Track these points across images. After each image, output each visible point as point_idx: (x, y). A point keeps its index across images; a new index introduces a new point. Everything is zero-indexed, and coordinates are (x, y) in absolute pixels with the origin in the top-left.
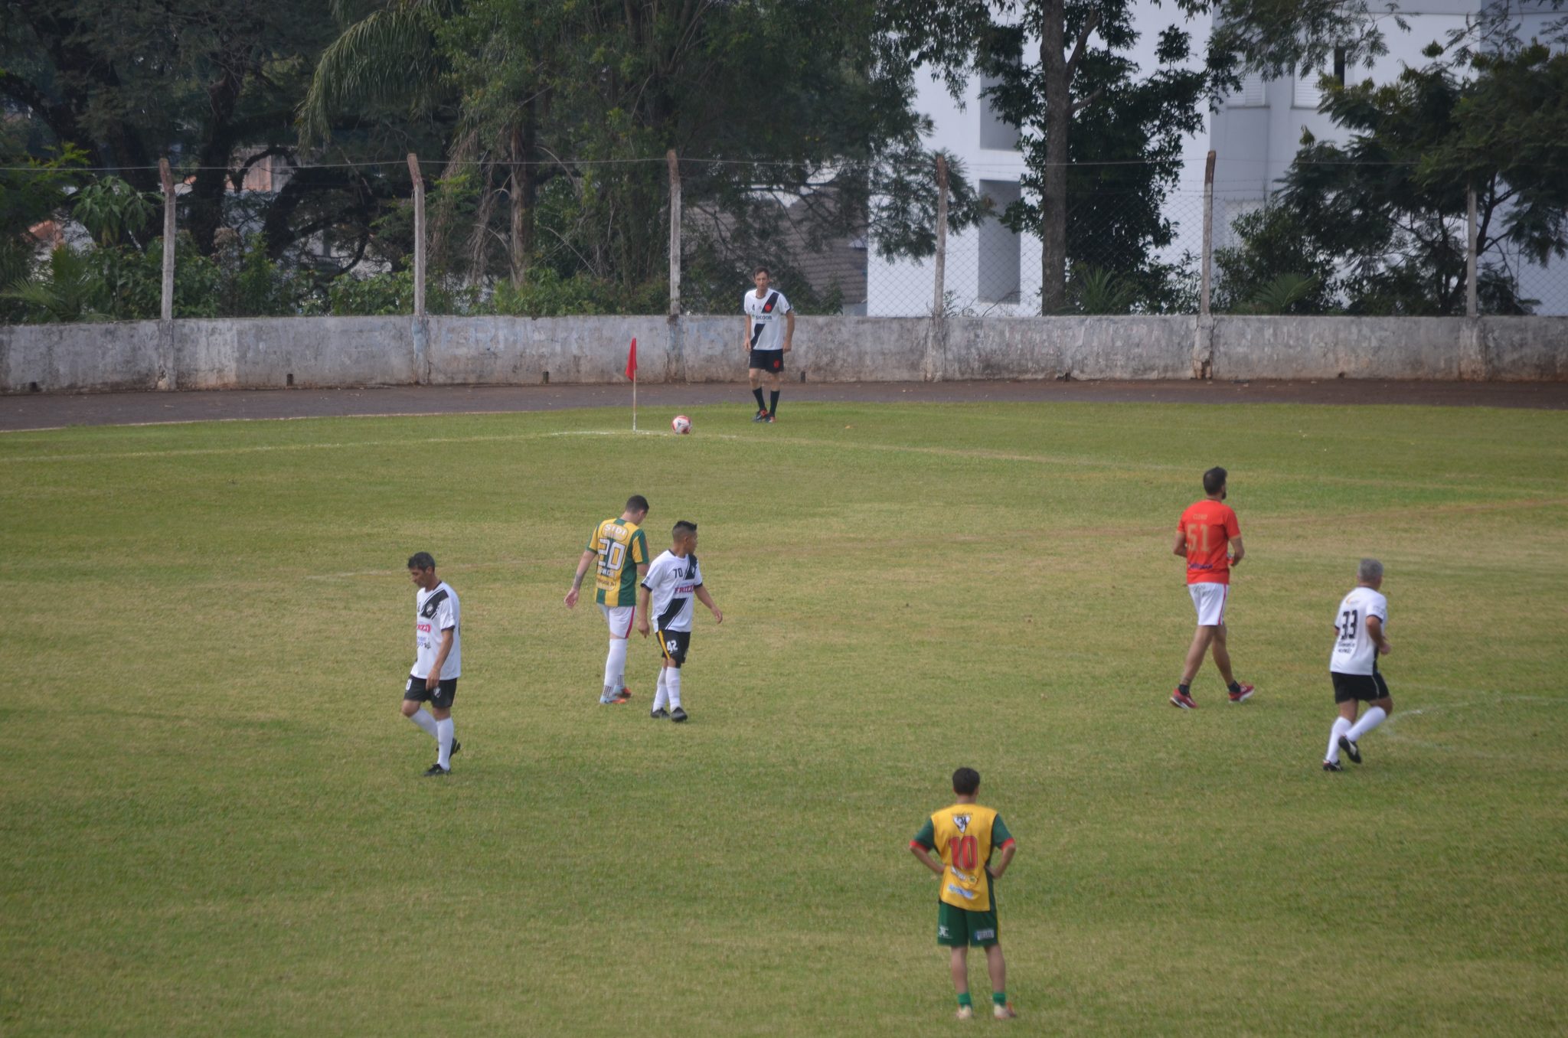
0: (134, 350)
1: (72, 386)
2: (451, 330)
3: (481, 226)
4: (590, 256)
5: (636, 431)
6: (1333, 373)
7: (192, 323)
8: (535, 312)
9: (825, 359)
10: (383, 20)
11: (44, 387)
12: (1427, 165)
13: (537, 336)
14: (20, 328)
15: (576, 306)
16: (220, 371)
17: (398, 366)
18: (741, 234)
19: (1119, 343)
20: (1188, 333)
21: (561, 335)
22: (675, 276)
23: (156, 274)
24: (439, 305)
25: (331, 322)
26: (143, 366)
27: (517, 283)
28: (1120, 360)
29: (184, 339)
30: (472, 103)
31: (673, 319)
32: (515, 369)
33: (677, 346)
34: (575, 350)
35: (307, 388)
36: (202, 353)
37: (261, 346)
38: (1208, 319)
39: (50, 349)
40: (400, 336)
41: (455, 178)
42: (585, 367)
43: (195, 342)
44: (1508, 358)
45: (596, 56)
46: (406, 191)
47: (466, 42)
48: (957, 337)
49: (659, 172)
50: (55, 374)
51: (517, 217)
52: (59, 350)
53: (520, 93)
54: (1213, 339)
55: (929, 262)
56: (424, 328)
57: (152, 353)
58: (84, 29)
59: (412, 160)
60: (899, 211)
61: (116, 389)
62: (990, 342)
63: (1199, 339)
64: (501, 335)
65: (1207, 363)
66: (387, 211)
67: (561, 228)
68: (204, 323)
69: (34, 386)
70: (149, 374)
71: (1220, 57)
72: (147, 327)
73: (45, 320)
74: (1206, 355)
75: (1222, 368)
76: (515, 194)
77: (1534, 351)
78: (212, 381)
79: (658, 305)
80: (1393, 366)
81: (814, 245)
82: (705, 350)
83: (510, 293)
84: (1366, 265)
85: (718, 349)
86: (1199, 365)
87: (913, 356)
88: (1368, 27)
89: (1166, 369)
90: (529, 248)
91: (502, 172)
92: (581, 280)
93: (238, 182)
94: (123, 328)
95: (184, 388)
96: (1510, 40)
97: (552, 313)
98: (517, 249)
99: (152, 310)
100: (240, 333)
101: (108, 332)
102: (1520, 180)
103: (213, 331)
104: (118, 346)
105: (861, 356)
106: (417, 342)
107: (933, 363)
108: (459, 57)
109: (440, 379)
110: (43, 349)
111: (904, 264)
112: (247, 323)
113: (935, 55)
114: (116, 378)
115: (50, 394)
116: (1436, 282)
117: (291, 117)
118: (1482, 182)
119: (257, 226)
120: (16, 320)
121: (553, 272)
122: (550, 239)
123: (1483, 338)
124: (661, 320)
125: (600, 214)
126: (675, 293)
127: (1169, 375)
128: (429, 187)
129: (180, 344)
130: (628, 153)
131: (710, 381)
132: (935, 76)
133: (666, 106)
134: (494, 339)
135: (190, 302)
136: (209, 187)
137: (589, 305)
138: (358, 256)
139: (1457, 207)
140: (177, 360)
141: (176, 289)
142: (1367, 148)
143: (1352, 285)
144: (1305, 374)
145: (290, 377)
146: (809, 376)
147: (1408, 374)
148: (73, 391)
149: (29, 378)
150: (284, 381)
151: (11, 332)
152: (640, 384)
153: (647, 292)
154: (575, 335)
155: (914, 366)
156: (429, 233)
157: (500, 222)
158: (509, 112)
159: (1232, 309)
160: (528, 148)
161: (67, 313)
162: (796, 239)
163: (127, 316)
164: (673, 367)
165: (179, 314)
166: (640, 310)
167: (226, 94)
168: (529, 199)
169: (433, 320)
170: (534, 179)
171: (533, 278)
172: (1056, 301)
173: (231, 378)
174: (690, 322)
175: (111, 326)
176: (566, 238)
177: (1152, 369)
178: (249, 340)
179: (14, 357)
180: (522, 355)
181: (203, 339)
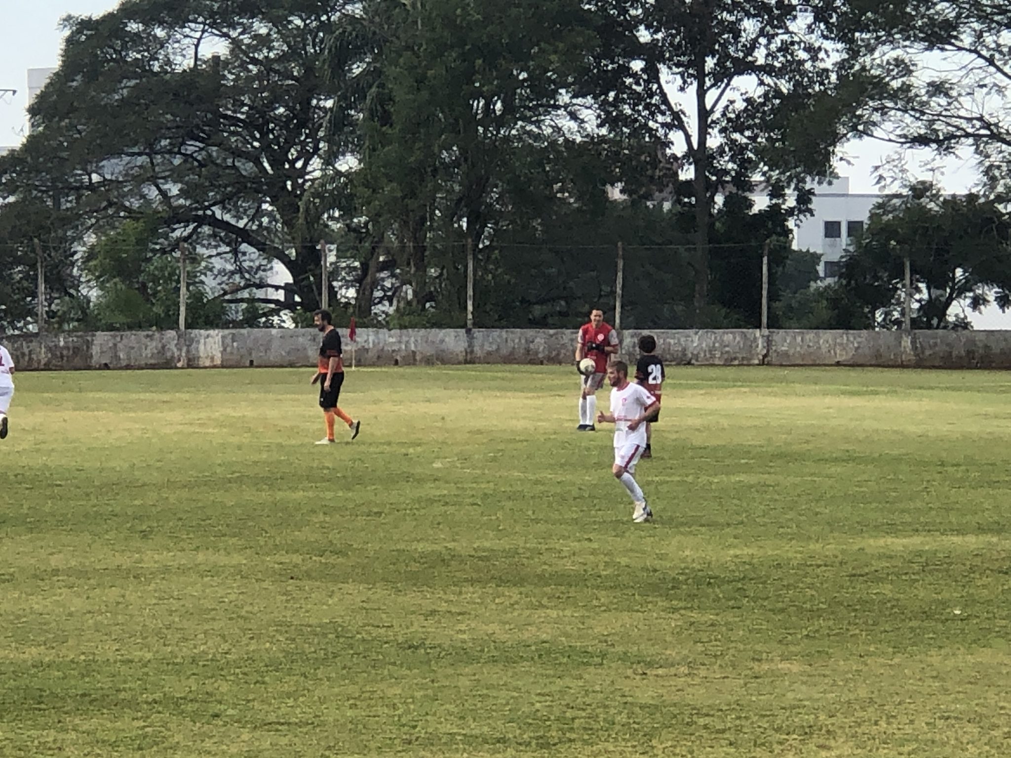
0: (163, 347)
1: (129, 365)
7: (196, 332)
9: (555, 353)
11: (113, 365)
13: (391, 340)
14: (98, 333)
16: (212, 357)
17: (312, 356)
19: (717, 345)
20: (754, 340)
21: (403, 340)
22: (470, 307)
25: (275, 332)
26: (169, 354)
28: (718, 354)
29: (193, 340)
31: (469, 331)
32: (379, 357)
33: (471, 345)
34: (413, 348)
35: (261, 368)
36: (202, 347)
37: (235, 344)
38: (766, 332)
39: (115, 345)
40: (315, 338)
42: (417, 357)
43: (198, 342)
48: (628, 341)
50: (119, 357)
52: (120, 346)
54: (768, 343)
57: (173, 347)
61: (154, 367)
63: (760, 343)
64: (370, 339)
65: (767, 357)
68: (202, 331)
69: (107, 365)
70: (173, 359)
72: (172, 333)
74: (765, 351)
75: (775, 360)
78: (208, 362)
79: (461, 323)
82: (488, 348)
85: (493, 348)
86: (761, 356)
89: (744, 360)
94: (157, 334)
95: (192, 365)
99: (174, 325)
100: (223, 337)
101: (148, 336)
103: (208, 336)
104: (154, 344)
110: (112, 345)
112: (226, 332)
114: (154, 361)
123: (914, 341)
124: (462, 332)
126: (469, 316)
127: (745, 363)
129: (189, 342)
134: (367, 341)
140: (188, 351)
145: (252, 362)
148: (130, 369)
150: (248, 363)
151: (94, 335)
154: (413, 339)
163: (160, 327)
164: (467, 357)
165: (188, 326)
166: (449, 325)
173: (219, 361)
174: (478, 333)
175: (150, 333)
177: (735, 359)
178: (228, 341)
179: (95, 350)
180: (382, 350)
181: (202, 341)
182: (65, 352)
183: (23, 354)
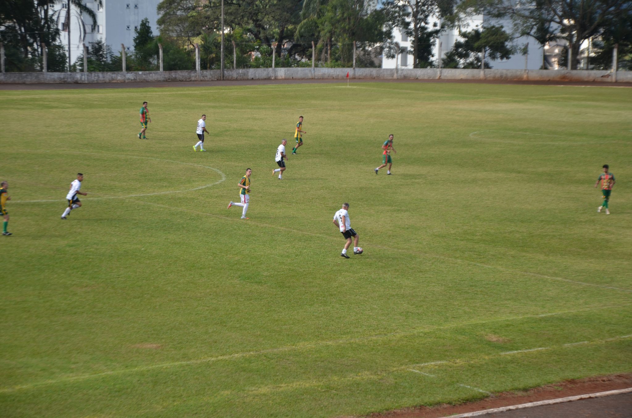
0: (268, 73)
1: (258, 78)
2: (318, 70)
3: (323, 53)
4: (341, 58)
5: (348, 87)
6: (460, 78)
7: (277, 69)
8: (332, 67)
9: (378, 75)
10: (308, 20)
11: (254, 79)
12: (476, 45)
13: (332, 71)
14: (250, 69)
15: (338, 66)
16: (282, 76)
17: (310, 76)
18: (364, 55)
19: (426, 73)
20: (437, 72)
21: (336, 71)
22: (354, 62)
23: (272, 61)
24: (316, 66)
25: (299, 69)
26: (270, 75)
27: (329, 62)
28: (426, 76)
29: (276, 71)
30: (322, 33)
31: (354, 68)
32: (328, 76)
33: (355, 73)
34: (338, 73)
35: (295, 79)
36: (279, 73)
37: (288, 72)
38: (440, 69)
39: (255, 73)
40: (310, 71)
41: (319, 45)
42: (340, 76)
43: (278, 71)
44: (488, 76)
45: (342, 26)
46: (311, 48)
47: (321, 23)
48: (400, 72)
49: (352, 45)
50: (256, 76)
51: (329, 52)
52: (257, 73)
53: (330, 32)
54: (441, 73)
55: (395, 60)
56: (314, 70)
57: (271, 73)
58: (260, 21)
59: (313, 43)
60: (389, 51)
61: (265, 79)
62: (405, 73)
63: (439, 73)
64: (326, 71)
65: (440, 76)
66: (308, 51)
67: (336, 53)
68: (279, 69)
69: (253, 78)
70: (271, 77)
71: (443, 27)
72: (270, 69)
73: (254, 68)
74: (440, 75)
75: (442, 77)
76: (329, 48)
77: (492, 75)
78: (280, 78)
79: (351, 66)
80: (470, 77)
81: (376, 57)
82: (359, 74)
83: (328, 64)
84: (466, 61)
85: (361, 74)
86: (439, 77)
87: (392, 75)
88: (467, 22)
89: (433, 77)
90: (331, 57)
91: (327, 45)
92: (339, 62)
93: (284, 45)
94: (266, 69)
95: (276, 79)
96: (490, 24)
97: (334, 67)
98: (329, 56)
99: (271, 66)
100: (285, 70)
101: (264, 70)
102: (491, 47)
103: (281, 70)
104: (266, 72)
105: (384, 75)
106: (313, 72)
107: (395, 76)
108: (320, 26)
109: (316, 78)
110: (254, 72)
111: (390, 60)
112: (286, 69)
113: (397, 26)
114: (265, 77)
115: (255, 80)
116: (477, 64)
117: (293, 36)
118: (485, 47)
119: (286, 53)
120: (250, 68)
121: (335, 61)
122: (334, 55)
123: (484, 72)
124: (352, 69)
125: (342, 51)
126: (354, 64)
127: (434, 78)
128: (315, 47)
129: (275, 72)
130: (347, 41)
131: (360, 79)
132: (397, 29)
133: (353, 34)
134: (325, 71)
135: (277, 65)
136: (279, 47)
137: (340, 66)
138: (302, 58)
139: (480, 51)
140: (275, 74)
141: (275, 63)
142: (466, 42)
143: (463, 64)
144: (456, 78)
145: (293, 78)
146: (376, 78)
147: (472, 78)
148: (259, 79)
149: (252, 77)
150: (292, 78)
152: (349, 79)
153: (350, 64)
154: (338, 71)
155: (393, 76)
156: (315, 54)
157: (326, 53)
158: (328, 35)
159: (444, 68)
160: (331, 41)
161: (258, 67)
162: (373, 56)
163: (267, 67)
164: (354, 76)
165: (275, 67)
166: (349, 67)
167: (282, 32)
168: (331, 49)
169: (316, 68)
170: (332, 46)
171: (331, 62)
172: (416, 66)
173: (283, 77)
174: (357, 69)
175: (265, 69)
176: (337, 55)
177: (431, 77)
178: (286, 71)
179: (250, 74)
180: (330, 74)
181: (279, 71)
182: (241, 75)
183: (230, 76)
